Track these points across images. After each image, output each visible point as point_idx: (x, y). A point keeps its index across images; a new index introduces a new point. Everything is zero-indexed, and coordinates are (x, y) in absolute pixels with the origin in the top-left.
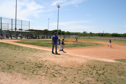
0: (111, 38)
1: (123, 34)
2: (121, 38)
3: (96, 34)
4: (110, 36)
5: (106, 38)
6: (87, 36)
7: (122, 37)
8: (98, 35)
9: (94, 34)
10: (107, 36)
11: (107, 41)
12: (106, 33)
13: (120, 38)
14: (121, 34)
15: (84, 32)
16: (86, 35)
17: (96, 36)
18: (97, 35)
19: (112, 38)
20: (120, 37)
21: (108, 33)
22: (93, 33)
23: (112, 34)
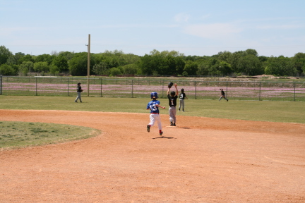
0: (139, 83)
1: (214, 60)
2: (201, 79)
3: (42, 58)
4: (132, 73)
5: (107, 88)
8: (53, 66)
9: (29, 58)
10: (116, 74)
11: (110, 108)
12: (108, 54)
13: (195, 84)
14: (200, 59)
17: (38, 71)
18: (46, 70)
19: (150, 83)
20: (192, 79)
21: (118, 54)
22: (20, 55)
23: (147, 58)
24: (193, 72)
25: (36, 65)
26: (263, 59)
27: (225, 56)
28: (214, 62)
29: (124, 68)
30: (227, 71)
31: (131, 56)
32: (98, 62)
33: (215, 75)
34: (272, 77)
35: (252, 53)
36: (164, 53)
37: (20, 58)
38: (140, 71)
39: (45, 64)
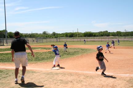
3: (62, 34)
4: (81, 36)
6: (50, 37)
7: (97, 36)
8: (65, 36)
9: (59, 34)
10: (78, 37)
12: (76, 33)
14: (96, 33)
15: (44, 33)
16: (47, 37)
17: (62, 37)
18: (63, 36)
23: (85, 33)
24: (95, 36)
25: (61, 35)
26: (110, 33)
27: (101, 32)
28: (99, 34)
29: (80, 35)
30: (102, 36)
31: (81, 33)
32: (74, 34)
33: (99, 36)
34: (112, 37)
35: (107, 31)
36: (88, 32)
37: (57, 34)
38: (83, 36)
39: (63, 35)
